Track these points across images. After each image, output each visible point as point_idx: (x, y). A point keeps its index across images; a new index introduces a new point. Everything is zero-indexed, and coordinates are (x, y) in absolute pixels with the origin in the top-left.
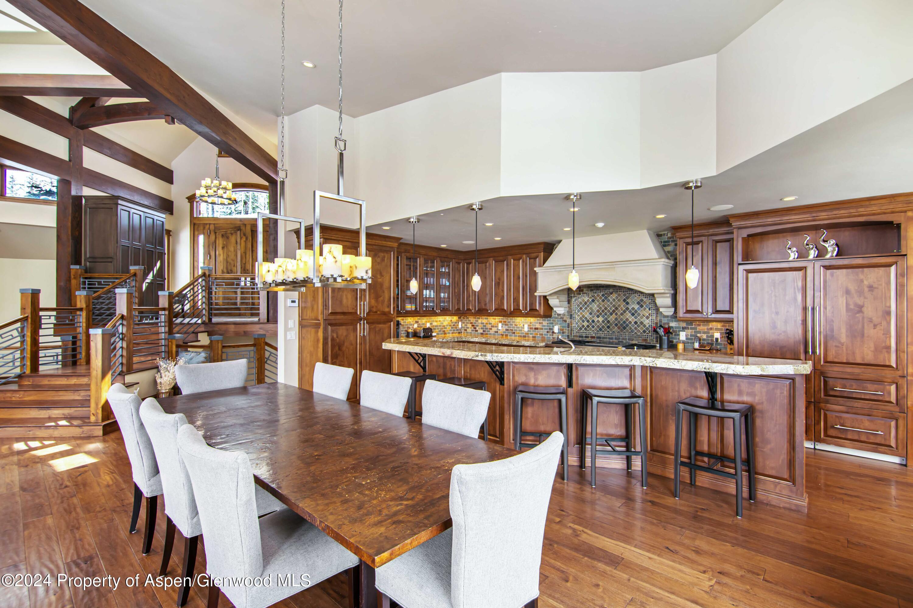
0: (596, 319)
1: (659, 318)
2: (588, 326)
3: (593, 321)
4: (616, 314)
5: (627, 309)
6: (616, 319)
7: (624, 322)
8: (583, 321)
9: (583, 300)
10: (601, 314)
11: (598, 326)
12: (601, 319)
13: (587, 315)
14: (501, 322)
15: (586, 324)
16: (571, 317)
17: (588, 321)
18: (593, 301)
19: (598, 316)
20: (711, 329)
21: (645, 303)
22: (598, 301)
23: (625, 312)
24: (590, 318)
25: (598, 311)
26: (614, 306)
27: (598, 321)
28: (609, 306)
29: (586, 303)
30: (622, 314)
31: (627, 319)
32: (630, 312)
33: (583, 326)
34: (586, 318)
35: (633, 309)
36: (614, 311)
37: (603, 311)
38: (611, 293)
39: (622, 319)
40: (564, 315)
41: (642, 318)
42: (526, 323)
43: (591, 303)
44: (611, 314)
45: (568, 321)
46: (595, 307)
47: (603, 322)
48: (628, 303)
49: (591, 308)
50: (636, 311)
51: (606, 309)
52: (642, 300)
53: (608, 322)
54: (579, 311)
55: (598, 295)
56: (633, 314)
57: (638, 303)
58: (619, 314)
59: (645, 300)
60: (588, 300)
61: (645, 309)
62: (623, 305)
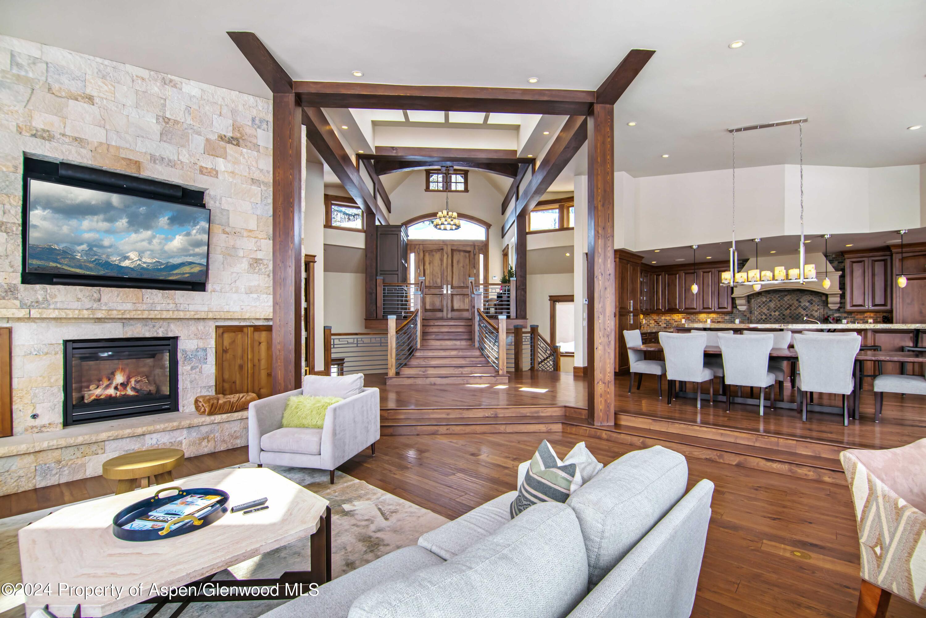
0: (773, 314)
1: (825, 312)
2: (766, 319)
3: (771, 315)
4: (791, 310)
5: (800, 306)
6: (790, 313)
7: (797, 315)
8: (762, 315)
9: (762, 301)
10: (777, 310)
11: (775, 319)
12: (777, 313)
13: (765, 311)
14: (683, 318)
15: (764, 317)
16: (751, 313)
17: (766, 315)
18: (770, 301)
19: (775, 312)
20: (866, 317)
21: (814, 301)
22: (775, 301)
23: (797, 308)
24: (768, 313)
25: (775, 308)
26: (788, 304)
27: (775, 315)
28: (784, 304)
29: (764, 303)
30: (795, 309)
31: (800, 313)
32: (802, 308)
33: (762, 319)
34: (764, 313)
35: (805, 305)
36: (788, 308)
37: (779, 308)
38: (786, 295)
39: (795, 313)
40: (744, 311)
41: (812, 311)
42: (709, 318)
43: (768, 303)
44: (786, 310)
45: (748, 315)
46: (772, 305)
47: (779, 315)
48: (800, 302)
49: (769, 306)
50: (807, 307)
51: (781, 306)
52: (812, 300)
53: (784, 315)
54: (757, 308)
55: (775, 297)
56: (804, 309)
57: (809, 302)
58: (793, 309)
59: (814, 299)
60: (766, 301)
61: (814, 306)
62: (796, 303)
